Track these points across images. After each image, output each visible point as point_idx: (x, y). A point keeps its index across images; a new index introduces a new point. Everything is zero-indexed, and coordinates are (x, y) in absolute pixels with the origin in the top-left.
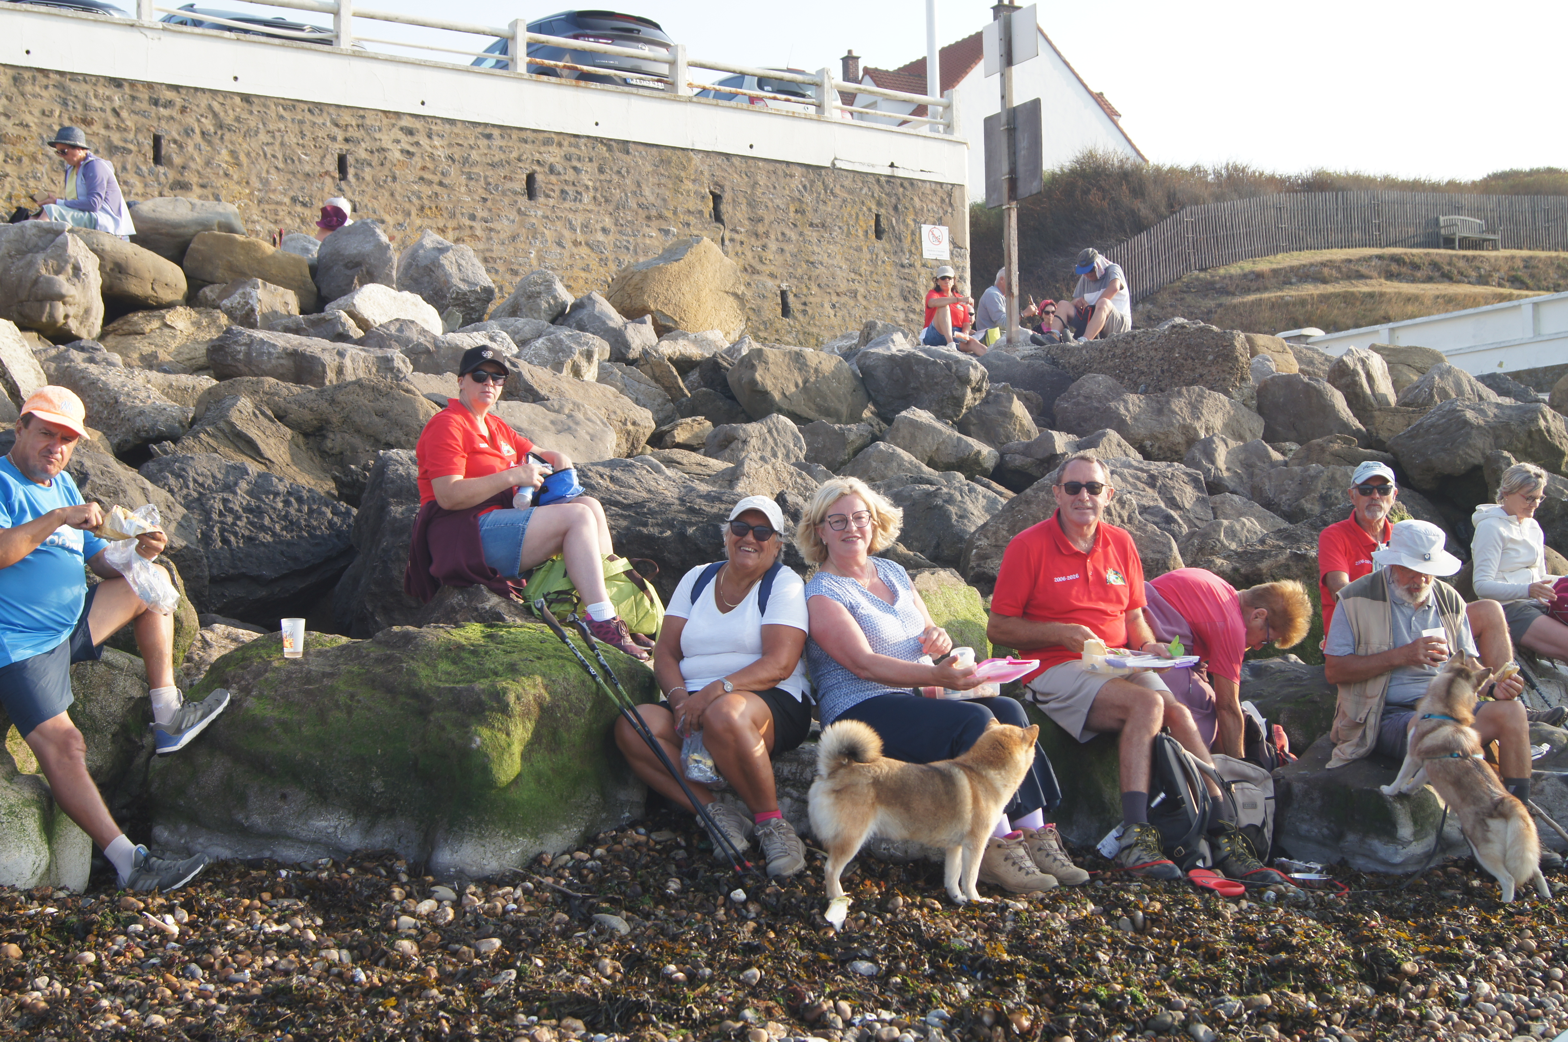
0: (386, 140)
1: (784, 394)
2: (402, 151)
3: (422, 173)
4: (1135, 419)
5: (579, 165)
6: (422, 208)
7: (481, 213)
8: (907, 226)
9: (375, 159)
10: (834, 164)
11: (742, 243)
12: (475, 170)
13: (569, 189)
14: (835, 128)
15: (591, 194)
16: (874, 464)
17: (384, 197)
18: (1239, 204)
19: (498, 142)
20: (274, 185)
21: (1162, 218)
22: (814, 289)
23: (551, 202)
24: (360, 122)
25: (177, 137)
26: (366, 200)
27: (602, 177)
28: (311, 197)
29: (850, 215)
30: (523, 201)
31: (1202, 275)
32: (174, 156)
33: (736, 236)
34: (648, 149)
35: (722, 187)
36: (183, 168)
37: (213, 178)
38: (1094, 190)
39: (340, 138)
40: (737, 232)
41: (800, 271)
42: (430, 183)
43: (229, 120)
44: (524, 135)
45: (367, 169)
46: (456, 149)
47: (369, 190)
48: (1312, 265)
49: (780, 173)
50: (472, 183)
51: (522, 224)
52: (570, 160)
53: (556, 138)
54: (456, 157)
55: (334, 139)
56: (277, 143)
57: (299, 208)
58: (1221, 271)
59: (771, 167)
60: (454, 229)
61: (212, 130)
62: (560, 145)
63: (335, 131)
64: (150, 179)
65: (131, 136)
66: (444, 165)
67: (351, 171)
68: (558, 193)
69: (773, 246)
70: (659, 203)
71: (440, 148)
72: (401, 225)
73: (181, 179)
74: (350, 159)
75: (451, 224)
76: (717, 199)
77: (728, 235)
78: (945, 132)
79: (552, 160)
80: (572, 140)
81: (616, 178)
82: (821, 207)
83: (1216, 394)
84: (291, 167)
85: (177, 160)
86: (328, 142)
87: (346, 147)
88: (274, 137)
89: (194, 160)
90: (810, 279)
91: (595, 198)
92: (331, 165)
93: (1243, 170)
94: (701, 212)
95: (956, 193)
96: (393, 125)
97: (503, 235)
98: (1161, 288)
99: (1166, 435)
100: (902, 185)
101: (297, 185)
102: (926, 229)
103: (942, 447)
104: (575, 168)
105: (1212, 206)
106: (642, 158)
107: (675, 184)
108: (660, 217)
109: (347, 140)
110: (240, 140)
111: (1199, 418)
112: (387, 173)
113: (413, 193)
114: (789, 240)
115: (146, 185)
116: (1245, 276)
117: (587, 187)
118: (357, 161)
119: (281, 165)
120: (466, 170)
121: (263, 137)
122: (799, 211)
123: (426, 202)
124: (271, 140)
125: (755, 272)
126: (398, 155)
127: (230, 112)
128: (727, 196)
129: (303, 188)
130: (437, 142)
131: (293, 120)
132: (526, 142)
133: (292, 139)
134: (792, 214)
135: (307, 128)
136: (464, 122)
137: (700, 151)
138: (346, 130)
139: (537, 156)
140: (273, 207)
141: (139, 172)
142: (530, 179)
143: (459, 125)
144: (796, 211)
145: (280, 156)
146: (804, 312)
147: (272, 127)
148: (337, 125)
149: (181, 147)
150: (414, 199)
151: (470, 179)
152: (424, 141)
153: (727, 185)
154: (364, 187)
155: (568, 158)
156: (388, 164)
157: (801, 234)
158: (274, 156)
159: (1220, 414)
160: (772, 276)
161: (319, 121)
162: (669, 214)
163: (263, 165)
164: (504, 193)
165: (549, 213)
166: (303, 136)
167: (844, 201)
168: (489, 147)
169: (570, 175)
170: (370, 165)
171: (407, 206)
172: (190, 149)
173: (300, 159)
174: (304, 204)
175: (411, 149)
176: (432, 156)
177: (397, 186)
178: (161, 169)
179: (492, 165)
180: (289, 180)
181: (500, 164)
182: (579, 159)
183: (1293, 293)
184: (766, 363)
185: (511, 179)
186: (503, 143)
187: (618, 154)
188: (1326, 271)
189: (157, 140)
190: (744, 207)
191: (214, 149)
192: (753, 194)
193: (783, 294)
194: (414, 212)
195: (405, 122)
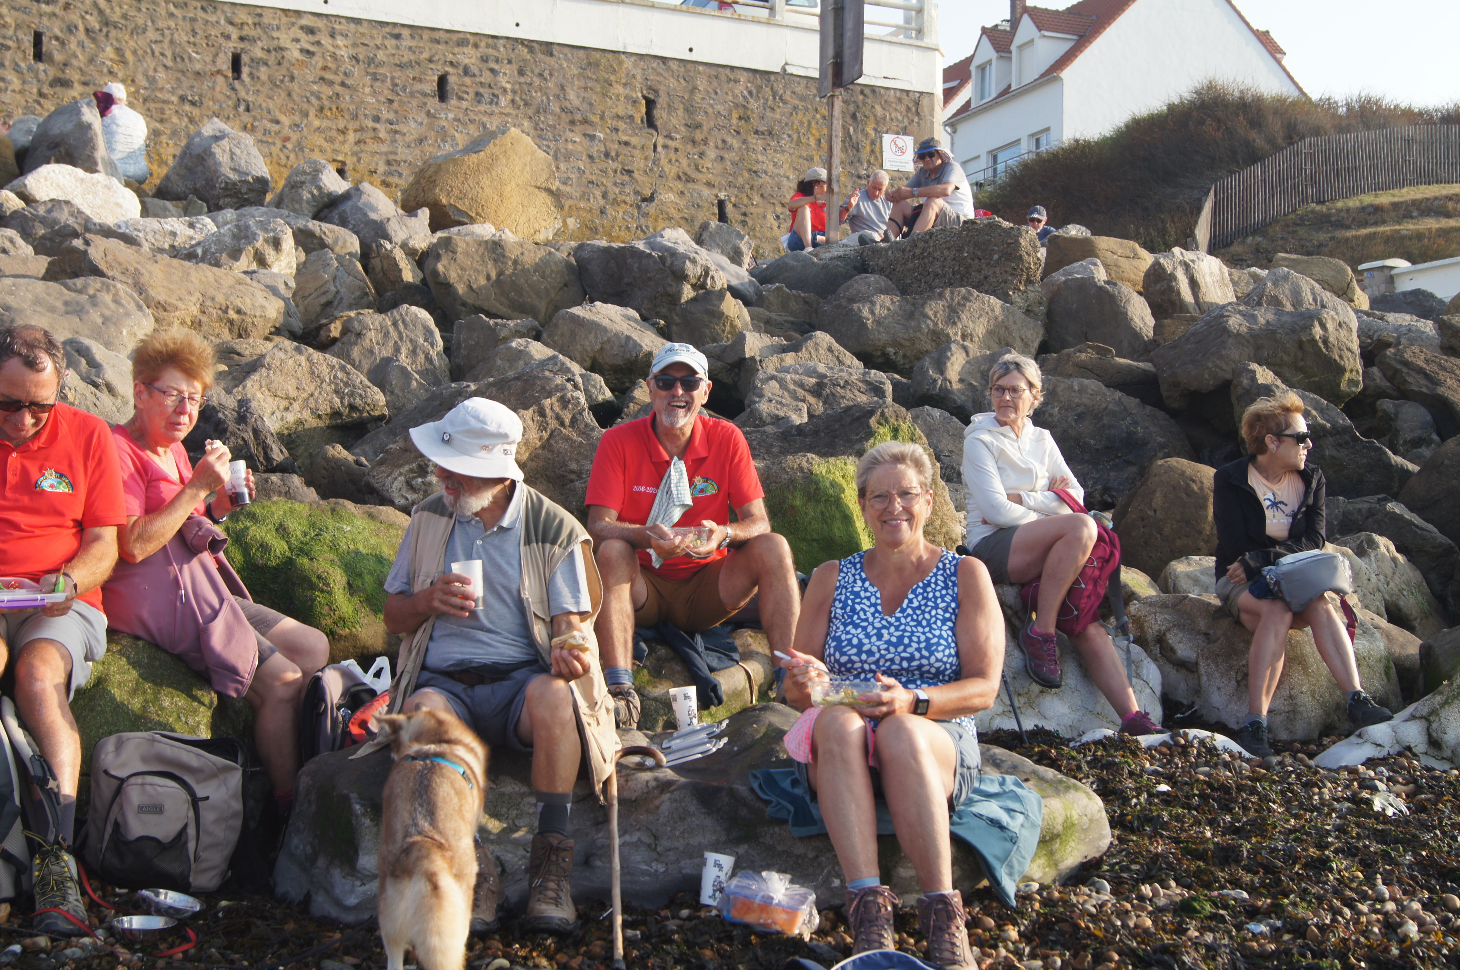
0: (284, 39)
1: (470, 287)
2: (302, 50)
3: (323, 73)
4: (878, 322)
5: (496, 67)
6: (322, 109)
7: (385, 114)
8: (867, 135)
9: (272, 59)
10: (784, 69)
11: (676, 150)
12: (381, 71)
13: (486, 92)
14: (788, 32)
15: (509, 97)
16: (499, 362)
17: (281, 96)
18: (1362, 135)
19: (407, 42)
20: (161, 83)
21: (1278, 149)
22: (756, 200)
23: (464, 104)
24: (257, 20)
25: (59, 34)
26: (260, 100)
27: (522, 80)
28: (201, 96)
29: (801, 123)
30: (433, 103)
31: (1318, 208)
32: (55, 53)
33: (670, 143)
34: (575, 51)
35: (656, 92)
36: (65, 65)
37: (96, 75)
38: (1209, 121)
39: (234, 37)
40: (672, 138)
41: (740, 180)
42: (331, 83)
43: (115, 16)
44: (436, 35)
45: (263, 69)
46: (361, 49)
47: (265, 90)
48: (1436, 198)
49: (723, 78)
50: (378, 84)
51: (431, 126)
52: (486, 61)
53: (472, 39)
54: (361, 57)
55: (228, 37)
56: (167, 41)
57: (187, 107)
58: (1340, 204)
59: (713, 72)
60: (356, 131)
61: (97, 27)
62: (476, 46)
63: (230, 29)
64: (29, 76)
65: (10, 32)
66: (347, 66)
67: (245, 71)
68: (472, 95)
69: (712, 153)
70: (585, 106)
71: (343, 48)
72: (297, 126)
73: (62, 76)
74: (245, 59)
75: (352, 126)
76: (650, 104)
77: (661, 141)
78: (917, 38)
79: (467, 61)
80: (490, 41)
81: (537, 81)
82: (769, 114)
83: (986, 297)
84: (180, 66)
85: (58, 57)
86: (221, 40)
87: (241, 45)
88: (163, 35)
89: (76, 57)
90: (751, 188)
91: (513, 101)
92: (224, 63)
93: (1376, 103)
94: (631, 117)
95: (925, 101)
96: (293, 24)
97: (409, 138)
98: (1275, 220)
99: (913, 341)
100: (862, 92)
101: (186, 83)
102: (887, 139)
103: (607, 347)
104: (492, 70)
105: (1333, 137)
106: (567, 60)
107: (603, 88)
108: (585, 121)
109: (242, 39)
110: (127, 37)
111: (954, 323)
112: (284, 71)
113: (312, 93)
114: (730, 148)
115: (24, 82)
116: (1363, 209)
117: (505, 90)
118: (252, 60)
119: (170, 64)
120: (371, 71)
121: (151, 35)
122: (744, 118)
123: (326, 103)
124: (160, 38)
125: (689, 180)
126: (297, 54)
127: (117, 9)
128: (662, 101)
129: (192, 87)
130: (340, 41)
131: (184, 18)
132: (438, 42)
133: (182, 37)
134: (734, 121)
135: (199, 26)
136: (370, 21)
137: (632, 54)
138: (241, 29)
139: (450, 57)
140: (159, 105)
141: (17, 69)
142: (442, 81)
143: (365, 24)
144: (740, 118)
145: (169, 54)
146: (744, 223)
147: (161, 24)
148: (231, 23)
149: (63, 43)
150: (313, 100)
151: (375, 79)
152: (326, 41)
153: (662, 89)
154: (258, 87)
155: (484, 59)
156: (285, 64)
157: (745, 142)
158: (162, 54)
159: (984, 320)
160: (709, 184)
161: (213, 18)
162: (596, 119)
163: (150, 63)
164: (412, 95)
165: (461, 116)
166: (194, 33)
167: (795, 108)
168: (398, 48)
169: (487, 77)
170: (266, 64)
171: (305, 106)
172: (73, 46)
173: (190, 58)
174: (193, 103)
175: (312, 49)
176: (334, 56)
177: (295, 86)
178: (41, 66)
179: (400, 66)
180: (178, 79)
181: (410, 65)
182: (497, 61)
183: (1411, 227)
184: (454, 252)
185: (420, 80)
186: (413, 43)
187: (541, 56)
188: (1450, 205)
189: (38, 38)
190: (680, 112)
191: (98, 47)
192: (691, 99)
193: (721, 204)
194: (312, 113)
195: (305, 21)
